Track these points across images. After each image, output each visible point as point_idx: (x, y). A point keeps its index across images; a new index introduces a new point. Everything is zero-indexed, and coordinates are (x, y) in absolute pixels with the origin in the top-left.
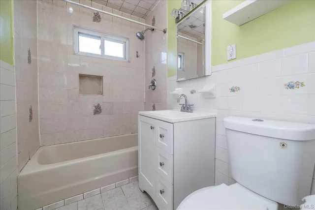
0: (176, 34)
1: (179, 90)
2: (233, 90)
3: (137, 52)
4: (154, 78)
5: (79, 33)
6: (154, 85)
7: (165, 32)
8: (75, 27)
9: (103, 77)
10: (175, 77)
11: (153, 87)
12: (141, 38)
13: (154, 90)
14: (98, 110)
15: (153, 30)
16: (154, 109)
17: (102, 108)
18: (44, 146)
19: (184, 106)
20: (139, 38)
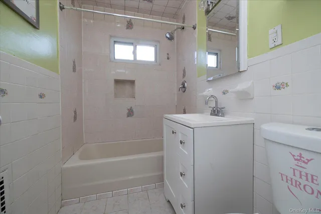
0: (206, 28)
1: (209, 91)
2: (277, 87)
3: (168, 54)
4: (185, 79)
5: (114, 41)
6: (184, 87)
7: (194, 28)
8: (111, 36)
9: (136, 82)
10: (204, 77)
11: (183, 89)
12: (171, 38)
13: (184, 92)
14: (130, 113)
15: (183, 28)
16: (185, 113)
17: (134, 111)
18: (87, 143)
19: (215, 109)
20: (169, 39)
